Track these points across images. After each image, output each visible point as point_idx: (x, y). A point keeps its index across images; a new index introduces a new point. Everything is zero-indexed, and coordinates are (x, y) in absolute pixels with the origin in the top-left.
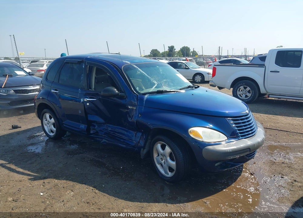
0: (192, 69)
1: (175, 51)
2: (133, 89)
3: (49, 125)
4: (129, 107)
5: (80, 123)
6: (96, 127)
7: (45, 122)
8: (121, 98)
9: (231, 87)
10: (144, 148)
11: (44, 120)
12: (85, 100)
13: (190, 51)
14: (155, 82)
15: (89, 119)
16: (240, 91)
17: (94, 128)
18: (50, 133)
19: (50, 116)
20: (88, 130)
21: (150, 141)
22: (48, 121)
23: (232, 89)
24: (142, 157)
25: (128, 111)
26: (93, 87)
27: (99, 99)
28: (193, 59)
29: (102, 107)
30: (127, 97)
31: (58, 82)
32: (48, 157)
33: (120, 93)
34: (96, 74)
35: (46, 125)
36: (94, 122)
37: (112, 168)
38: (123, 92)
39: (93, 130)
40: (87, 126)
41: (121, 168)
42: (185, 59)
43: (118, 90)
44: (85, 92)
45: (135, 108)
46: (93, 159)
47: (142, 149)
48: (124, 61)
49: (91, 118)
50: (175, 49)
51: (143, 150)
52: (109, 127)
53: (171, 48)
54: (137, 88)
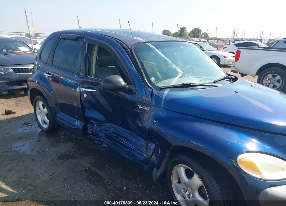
0: (207, 51)
1: (186, 32)
2: (146, 80)
3: (42, 115)
4: (140, 107)
5: (76, 118)
6: (95, 126)
7: (38, 111)
8: (130, 92)
9: (257, 74)
10: (158, 168)
11: (37, 109)
12: (81, 90)
13: (202, 33)
14: (179, 71)
15: (86, 115)
16: (267, 80)
17: (93, 127)
18: (44, 125)
19: (43, 104)
20: (85, 128)
21: (167, 159)
22: (41, 110)
23: (257, 77)
24: (154, 180)
25: (139, 111)
26: (93, 72)
27: (100, 90)
28: (206, 41)
29: (103, 101)
30: (137, 91)
31: (52, 64)
32: (33, 160)
33: (127, 85)
34: (98, 54)
35: (39, 114)
36: (93, 119)
37: (111, 187)
38: (131, 84)
39: (91, 129)
40: (83, 123)
41: (125, 188)
42: (199, 40)
43: (125, 80)
44: (82, 80)
45: (148, 109)
46: (89, 168)
47: (155, 169)
48: (136, 38)
49: (89, 113)
50: (186, 30)
51: (157, 170)
52: (112, 127)
53: (183, 30)
54: (153, 79)
